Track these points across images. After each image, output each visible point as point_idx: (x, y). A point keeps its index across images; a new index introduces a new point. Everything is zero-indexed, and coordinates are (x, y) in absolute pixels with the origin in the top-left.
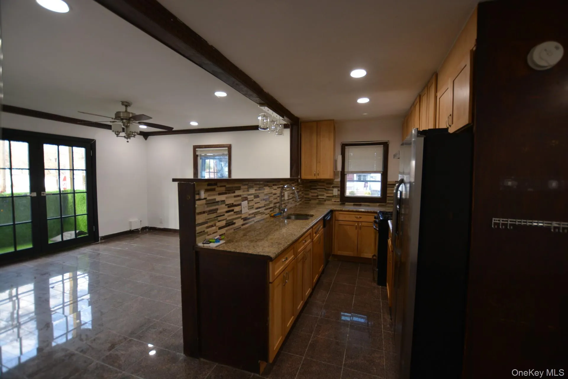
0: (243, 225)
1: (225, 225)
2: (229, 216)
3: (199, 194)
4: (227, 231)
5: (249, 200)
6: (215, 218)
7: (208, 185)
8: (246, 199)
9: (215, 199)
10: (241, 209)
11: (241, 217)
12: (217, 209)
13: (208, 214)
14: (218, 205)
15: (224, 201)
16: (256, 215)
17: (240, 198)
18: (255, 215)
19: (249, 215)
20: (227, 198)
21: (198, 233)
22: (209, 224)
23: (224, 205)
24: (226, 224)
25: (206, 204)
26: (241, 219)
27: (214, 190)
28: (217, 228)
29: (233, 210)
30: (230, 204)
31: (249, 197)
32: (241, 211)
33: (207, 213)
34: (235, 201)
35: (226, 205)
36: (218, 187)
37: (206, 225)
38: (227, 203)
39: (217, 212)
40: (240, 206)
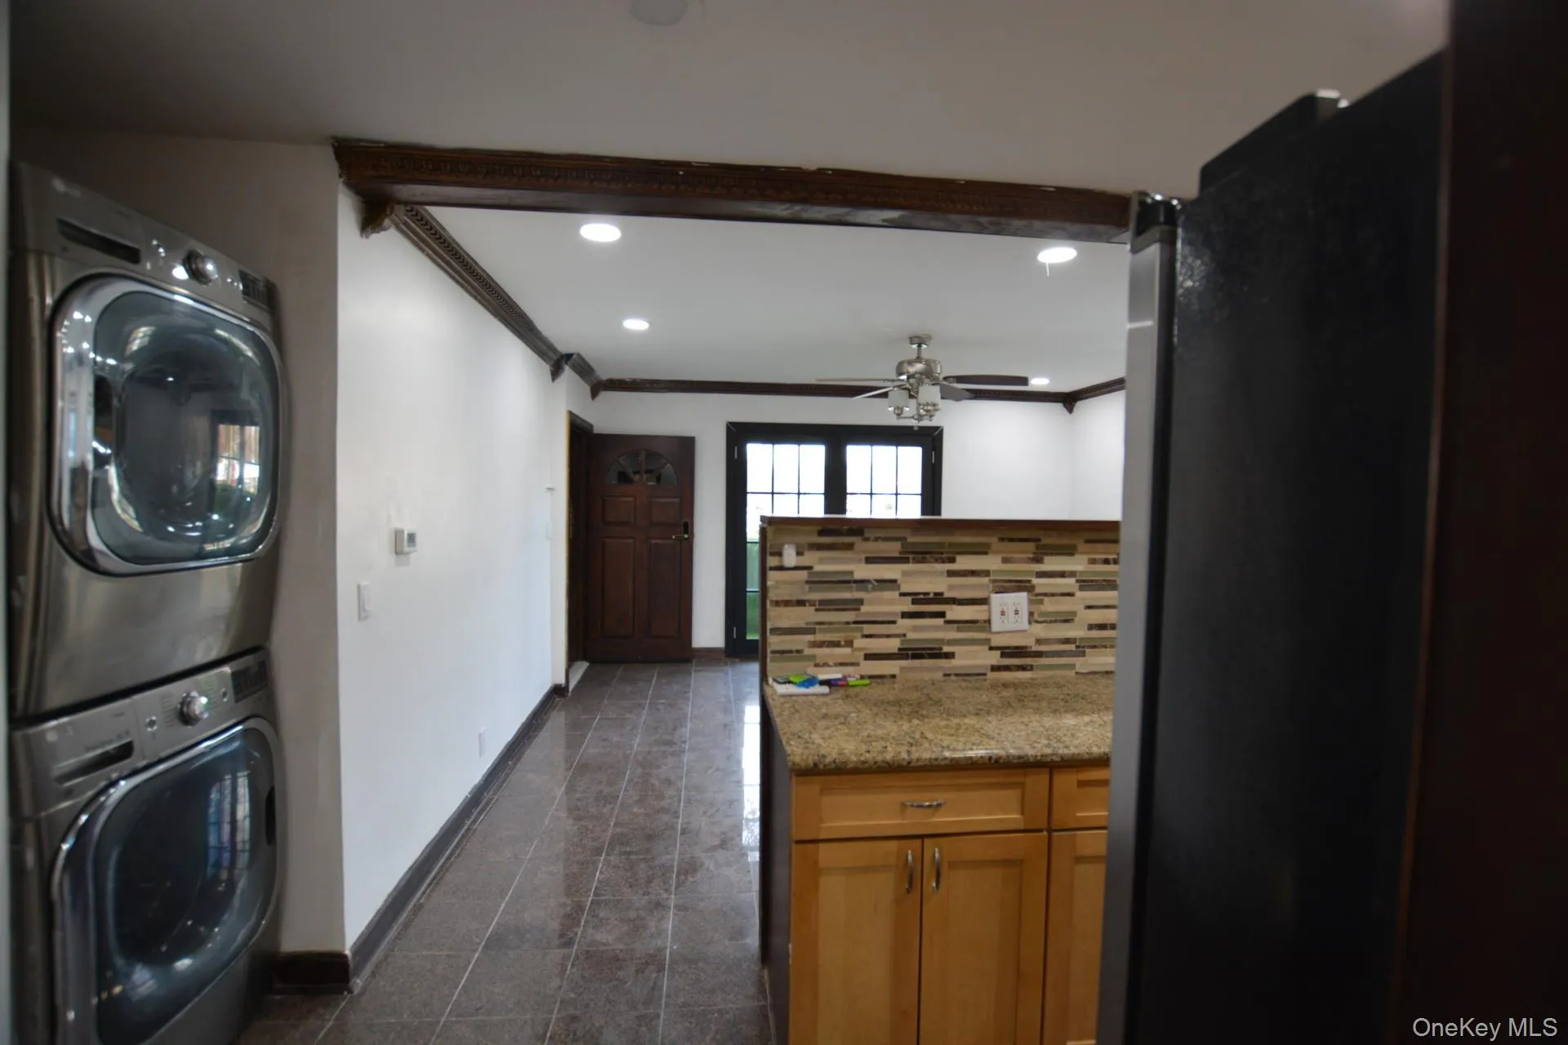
0: (995, 668)
1: (896, 651)
2: (915, 629)
3: (780, 554)
4: (902, 669)
5: (1038, 590)
6: (848, 623)
7: (821, 533)
8: (1021, 586)
9: (851, 573)
10: (990, 616)
11: (988, 640)
12: (861, 602)
13: (817, 610)
14: (866, 590)
15: (894, 581)
16: (1088, 650)
17: (985, 580)
18: (1077, 647)
19: (1039, 641)
20: (905, 574)
21: (774, 652)
22: (819, 637)
23: (897, 593)
24: (900, 649)
25: (807, 582)
26: (987, 647)
27: (850, 547)
28: (862, 654)
29: (942, 615)
30: (928, 594)
31: (1035, 581)
32: (989, 621)
33: (811, 605)
34: (951, 587)
35: (903, 594)
36: (867, 539)
37: (810, 638)
38: (905, 588)
39: (859, 609)
40: (984, 607)
